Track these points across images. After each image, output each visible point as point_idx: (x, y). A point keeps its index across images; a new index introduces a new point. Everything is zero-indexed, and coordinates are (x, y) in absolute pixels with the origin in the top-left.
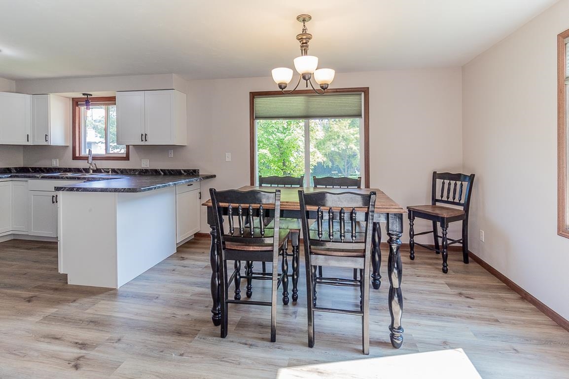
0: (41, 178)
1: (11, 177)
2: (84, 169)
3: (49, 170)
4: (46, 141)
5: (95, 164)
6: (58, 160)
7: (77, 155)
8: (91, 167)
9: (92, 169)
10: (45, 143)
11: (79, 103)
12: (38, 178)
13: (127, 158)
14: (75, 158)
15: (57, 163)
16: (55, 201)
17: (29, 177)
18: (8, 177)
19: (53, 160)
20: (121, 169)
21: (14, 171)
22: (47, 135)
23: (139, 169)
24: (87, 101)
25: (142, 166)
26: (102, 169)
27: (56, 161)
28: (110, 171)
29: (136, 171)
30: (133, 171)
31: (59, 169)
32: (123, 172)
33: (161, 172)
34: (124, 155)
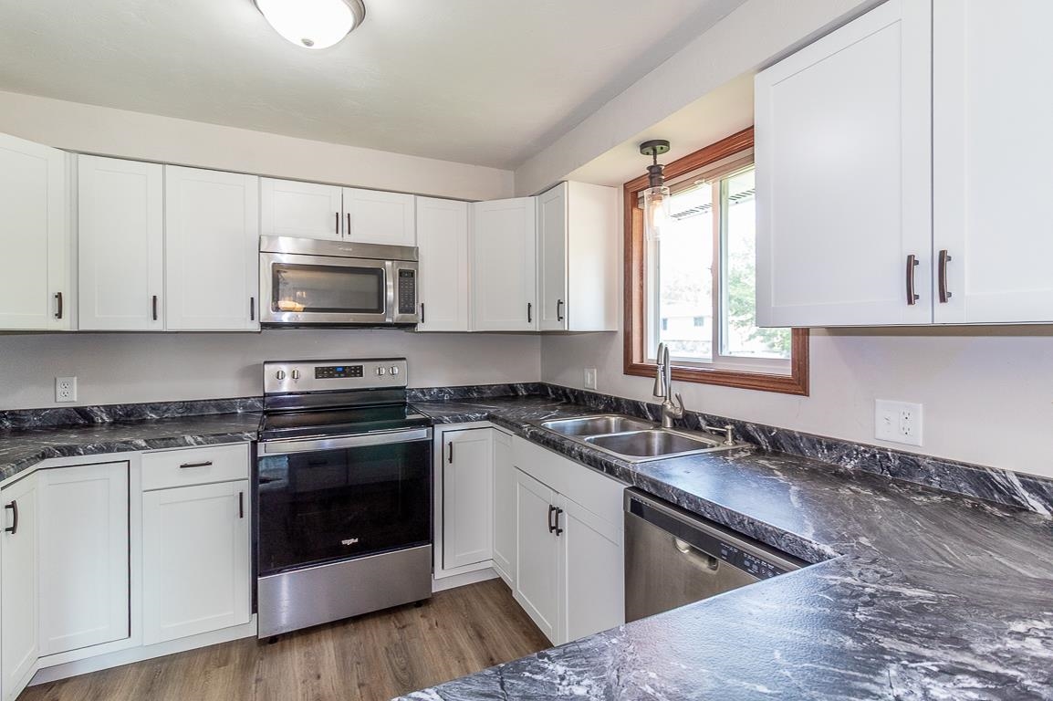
2: (650, 408)
3: (578, 398)
4: (560, 318)
5: (679, 398)
6: (595, 371)
7: (636, 360)
8: (669, 407)
9: (670, 414)
11: (640, 195)
12: (525, 434)
13: (797, 383)
14: (631, 369)
15: (592, 380)
17: (512, 427)
19: (586, 370)
20: (771, 429)
21: (523, 392)
22: (560, 303)
23: (862, 448)
24: (653, 170)
25: (880, 435)
26: (703, 416)
27: (592, 373)
28: (730, 433)
29: (847, 455)
30: (829, 448)
31: (596, 397)
32: (781, 444)
33: (1026, 494)
34: (787, 371)
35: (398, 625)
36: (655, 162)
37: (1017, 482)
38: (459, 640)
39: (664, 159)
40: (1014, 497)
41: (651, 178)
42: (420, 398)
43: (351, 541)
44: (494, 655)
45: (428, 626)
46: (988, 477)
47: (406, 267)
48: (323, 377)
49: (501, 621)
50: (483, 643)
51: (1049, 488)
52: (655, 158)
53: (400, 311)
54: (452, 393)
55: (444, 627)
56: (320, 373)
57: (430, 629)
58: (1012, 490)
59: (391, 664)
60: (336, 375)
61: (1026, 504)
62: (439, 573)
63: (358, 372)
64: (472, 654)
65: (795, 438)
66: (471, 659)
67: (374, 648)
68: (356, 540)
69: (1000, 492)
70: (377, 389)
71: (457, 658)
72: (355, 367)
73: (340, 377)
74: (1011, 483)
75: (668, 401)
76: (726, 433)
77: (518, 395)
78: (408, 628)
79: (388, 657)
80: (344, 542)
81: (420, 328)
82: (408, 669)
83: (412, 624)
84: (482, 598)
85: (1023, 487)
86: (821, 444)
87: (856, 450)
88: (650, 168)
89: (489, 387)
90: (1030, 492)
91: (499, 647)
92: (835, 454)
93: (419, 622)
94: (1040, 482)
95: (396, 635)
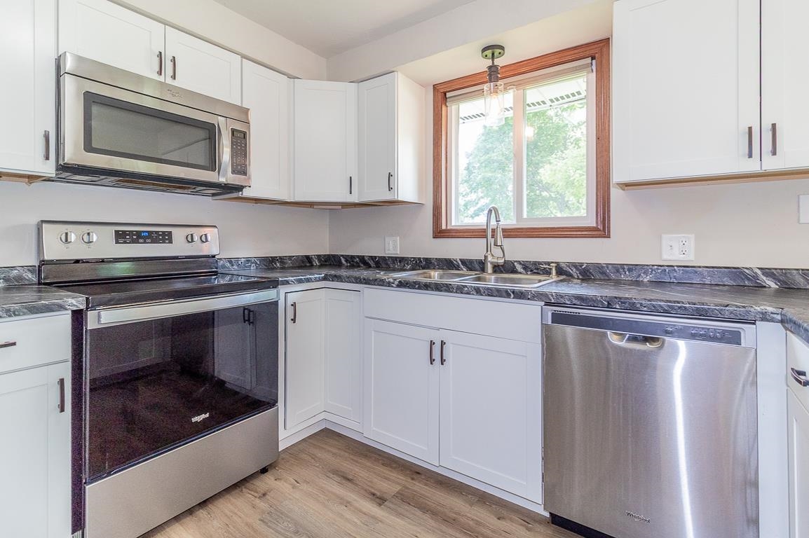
0: (398, 286)
1: (325, 279)
2: (463, 262)
3: (382, 263)
4: (390, 189)
6: (399, 238)
7: (445, 226)
8: (492, 258)
9: (490, 263)
10: (388, 196)
11: (448, 95)
12: (389, 284)
13: (602, 230)
14: (439, 233)
15: (395, 246)
16: (437, 356)
17: (367, 282)
18: (320, 280)
19: (386, 238)
20: (581, 264)
21: (316, 262)
22: (390, 175)
23: (656, 267)
24: (493, 69)
25: (665, 257)
26: (519, 262)
27: (395, 241)
28: (554, 269)
29: (644, 273)
30: (630, 270)
31: (402, 260)
32: (590, 273)
33: (764, 278)
34: (592, 223)
35: (256, 494)
36: (493, 63)
37: (759, 272)
38: (330, 488)
39: (500, 62)
40: (758, 281)
41: (490, 75)
42: (228, 268)
43: (203, 416)
44: (373, 491)
45: (290, 487)
46: (743, 273)
47: (238, 126)
48: (125, 242)
49: (357, 462)
50: (356, 485)
51: (778, 273)
52: (493, 61)
53: (233, 172)
54: (258, 263)
55: (306, 482)
56: (121, 237)
57: (293, 488)
58: (756, 277)
59: (277, 531)
60: (141, 241)
61: (764, 284)
62: (282, 434)
63: (166, 238)
64: (354, 496)
65: (603, 267)
66: (355, 500)
67: (247, 524)
68: (207, 415)
69: (749, 279)
70: (187, 257)
71: (341, 504)
72: (164, 232)
73: (145, 242)
74: (756, 273)
75: (489, 252)
76: (550, 269)
77: (312, 265)
78: (271, 494)
79: (269, 527)
80: (194, 420)
81: (246, 193)
82: (301, 530)
83: (270, 490)
84: (323, 448)
85: (763, 274)
86: (624, 269)
87: (651, 269)
88: (490, 68)
89: (290, 258)
90: (767, 277)
91: (371, 482)
92: (635, 273)
93: (277, 485)
94: (773, 271)
95: (262, 504)
